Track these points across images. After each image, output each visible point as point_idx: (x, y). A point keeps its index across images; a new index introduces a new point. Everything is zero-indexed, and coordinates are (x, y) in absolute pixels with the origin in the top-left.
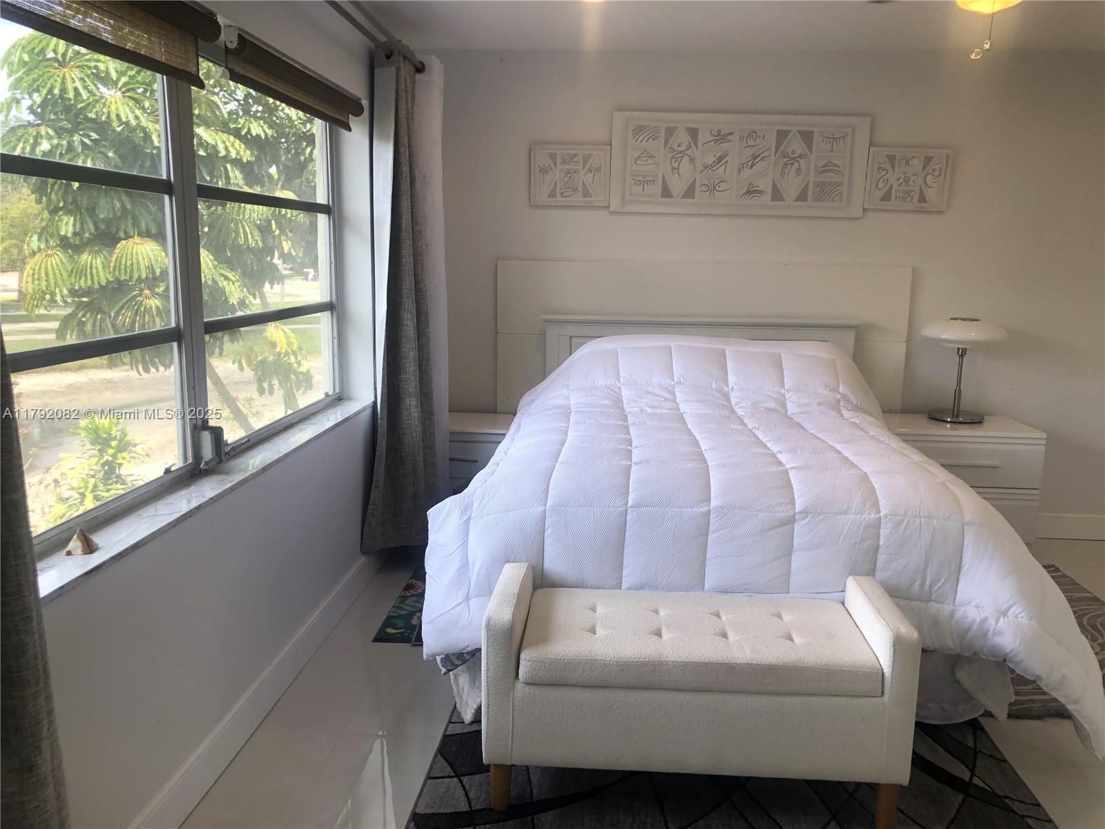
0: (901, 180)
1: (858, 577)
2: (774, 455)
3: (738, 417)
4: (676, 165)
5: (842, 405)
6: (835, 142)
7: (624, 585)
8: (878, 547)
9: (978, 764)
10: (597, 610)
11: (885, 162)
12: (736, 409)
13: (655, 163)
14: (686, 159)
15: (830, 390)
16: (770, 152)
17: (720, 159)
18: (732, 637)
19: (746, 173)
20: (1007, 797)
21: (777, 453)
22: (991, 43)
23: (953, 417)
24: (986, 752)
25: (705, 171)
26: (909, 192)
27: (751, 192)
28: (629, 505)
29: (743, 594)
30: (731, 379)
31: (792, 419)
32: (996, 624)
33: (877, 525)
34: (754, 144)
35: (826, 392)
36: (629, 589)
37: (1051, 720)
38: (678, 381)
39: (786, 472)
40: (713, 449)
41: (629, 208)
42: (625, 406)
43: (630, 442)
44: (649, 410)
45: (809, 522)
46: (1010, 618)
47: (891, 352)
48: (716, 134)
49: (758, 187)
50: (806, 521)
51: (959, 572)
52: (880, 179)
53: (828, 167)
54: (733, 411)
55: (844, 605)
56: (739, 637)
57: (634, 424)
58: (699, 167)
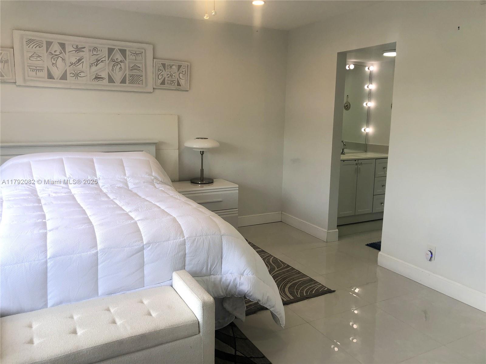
0: (169, 75)
1: (178, 272)
2: (127, 214)
3: (104, 193)
4: (54, 62)
5: (154, 182)
6: (137, 55)
7: (49, 305)
8: (185, 255)
9: (236, 344)
10: (33, 326)
11: (161, 67)
12: (103, 189)
13: (42, 60)
14: (60, 59)
15: (148, 175)
16: (105, 58)
17: (79, 60)
18: (119, 322)
19: (94, 68)
20: (251, 357)
21: (129, 212)
22: (215, 12)
23: (201, 181)
24: (238, 337)
25: (72, 66)
26: (173, 81)
27: (98, 78)
28: (48, 257)
29: (120, 293)
30: (98, 173)
31: (132, 191)
32: (240, 281)
33: (184, 243)
34: (96, 54)
35: (147, 176)
36: (53, 306)
37: (259, 312)
38: (69, 177)
39: (136, 223)
40: (94, 214)
41: (28, 84)
42: (39, 194)
43: (44, 216)
44: (54, 195)
45: (151, 248)
46: (245, 276)
47: (172, 154)
48: (76, 47)
49: (101, 75)
50: (150, 248)
51: (222, 258)
52: (159, 74)
53: (135, 68)
54: (101, 191)
55: (172, 287)
56: (123, 321)
57: (45, 204)
58: (68, 64)
